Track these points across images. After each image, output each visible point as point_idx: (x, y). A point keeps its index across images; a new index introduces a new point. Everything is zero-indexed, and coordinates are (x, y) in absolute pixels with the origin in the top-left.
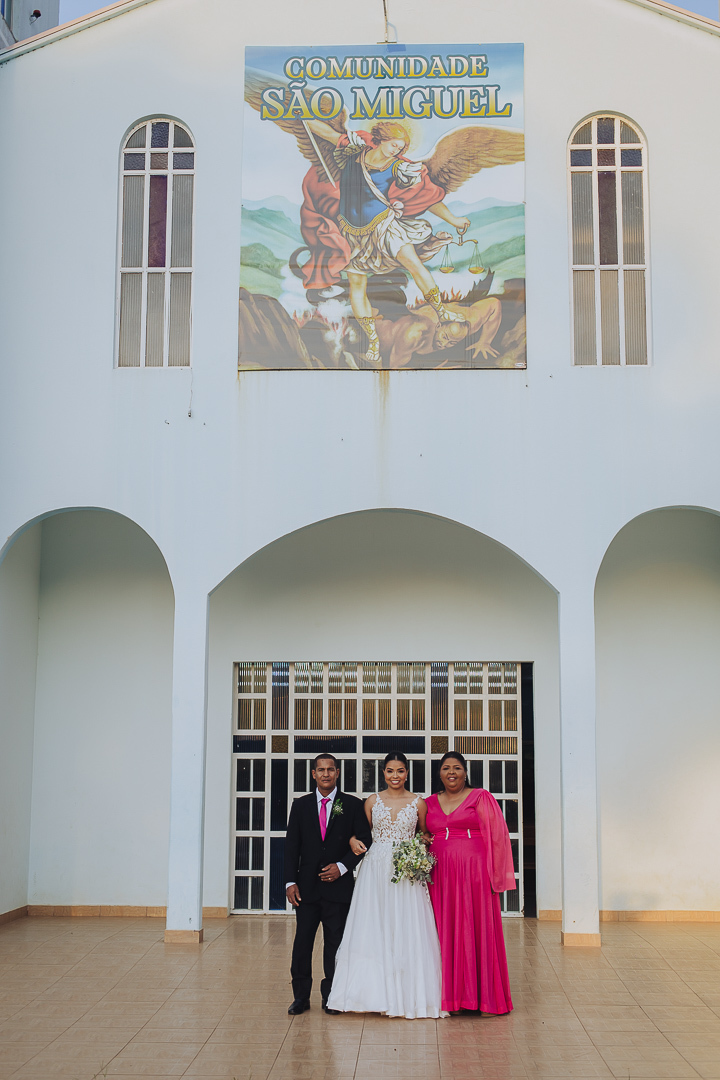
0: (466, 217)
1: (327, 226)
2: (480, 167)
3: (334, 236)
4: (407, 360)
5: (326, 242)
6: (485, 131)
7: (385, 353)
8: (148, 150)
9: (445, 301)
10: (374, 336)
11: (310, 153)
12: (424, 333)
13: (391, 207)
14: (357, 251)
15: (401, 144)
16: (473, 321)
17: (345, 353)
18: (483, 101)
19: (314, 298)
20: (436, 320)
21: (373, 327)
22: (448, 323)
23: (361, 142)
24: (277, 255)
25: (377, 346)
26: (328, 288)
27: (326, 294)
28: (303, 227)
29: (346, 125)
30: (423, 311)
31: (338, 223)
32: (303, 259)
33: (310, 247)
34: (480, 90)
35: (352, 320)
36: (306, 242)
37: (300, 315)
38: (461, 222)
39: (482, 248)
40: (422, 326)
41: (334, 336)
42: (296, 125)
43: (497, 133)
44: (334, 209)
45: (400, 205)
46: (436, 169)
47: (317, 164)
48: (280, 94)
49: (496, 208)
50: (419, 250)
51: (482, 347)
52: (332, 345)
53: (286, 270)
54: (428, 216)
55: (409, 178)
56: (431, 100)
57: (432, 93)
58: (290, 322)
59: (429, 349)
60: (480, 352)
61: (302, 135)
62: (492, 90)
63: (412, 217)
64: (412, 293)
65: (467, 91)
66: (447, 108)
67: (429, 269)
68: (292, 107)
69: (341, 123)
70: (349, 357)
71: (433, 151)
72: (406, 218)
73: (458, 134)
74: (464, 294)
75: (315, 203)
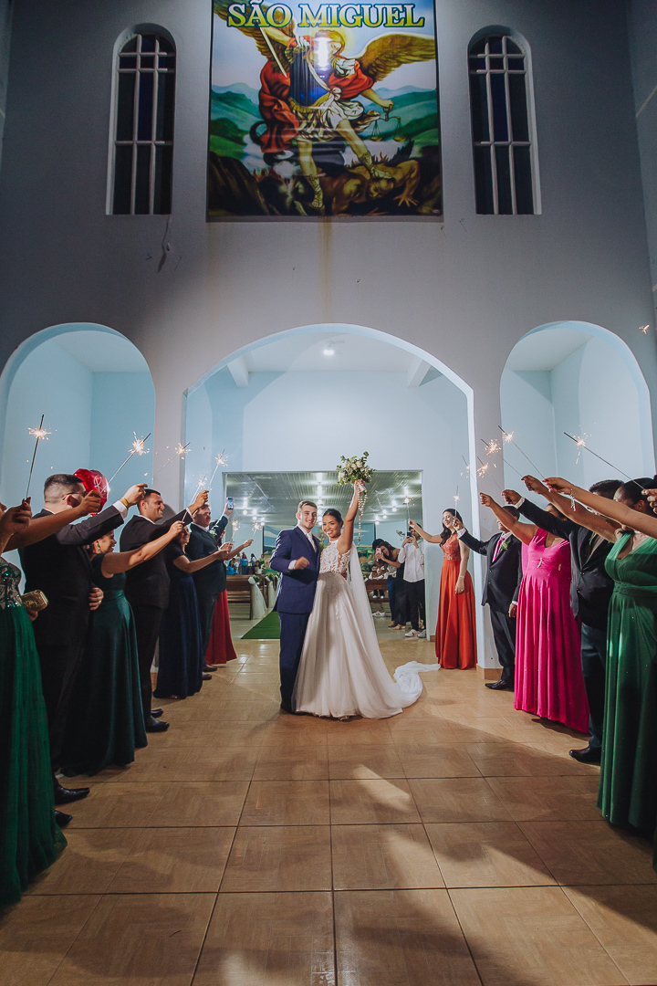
0: (392, 99)
1: (280, 106)
2: (400, 63)
3: (286, 113)
4: (345, 207)
5: (278, 117)
6: (404, 38)
7: (327, 201)
8: (139, 53)
9: (375, 163)
10: (318, 189)
11: (265, 51)
12: (358, 186)
13: (331, 92)
14: (304, 124)
15: (339, 46)
16: (398, 177)
17: (296, 202)
18: (402, 15)
19: (270, 159)
20: (367, 176)
21: (317, 182)
22: (378, 179)
23: (307, 44)
24: (241, 127)
25: (321, 197)
26: (282, 153)
27: (280, 157)
28: (261, 106)
29: (295, 32)
30: (360, 170)
31: (289, 104)
32: (261, 130)
33: (266, 121)
34: (400, 8)
35: (300, 177)
36: (263, 117)
37: (259, 173)
38: (387, 104)
39: (404, 123)
40: (358, 182)
41: (287, 189)
42: (255, 31)
43: (413, 39)
44: (286, 92)
45: (338, 90)
46: (366, 64)
47: (271, 59)
48: (242, 8)
49: (414, 94)
50: (354, 124)
51: (404, 198)
52: (284, 196)
53: (247, 138)
54: (360, 98)
55: (345, 71)
56: (362, 13)
57: (362, 9)
58: (251, 178)
59: (363, 199)
60: (404, 202)
61: (260, 38)
62: (409, 8)
63: (348, 100)
64: (349, 158)
65: (389, 8)
66: (374, 19)
67: (363, 138)
68: (252, 17)
69: (291, 30)
70: (299, 206)
71: (364, 51)
72: (344, 100)
73: (384, 39)
74: (390, 157)
75: (270, 88)
